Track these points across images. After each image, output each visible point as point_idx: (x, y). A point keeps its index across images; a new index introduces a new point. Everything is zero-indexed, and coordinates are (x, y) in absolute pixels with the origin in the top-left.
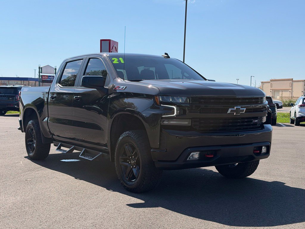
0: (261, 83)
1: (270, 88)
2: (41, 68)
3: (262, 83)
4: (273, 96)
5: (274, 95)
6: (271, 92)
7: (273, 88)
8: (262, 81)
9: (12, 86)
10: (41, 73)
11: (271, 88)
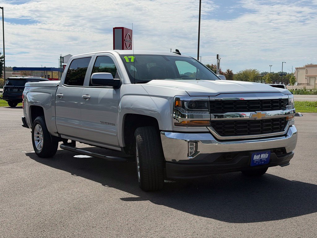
0: (295, 69)
1: (305, 74)
2: (63, 57)
3: (297, 69)
4: (308, 83)
5: (310, 81)
6: (306, 78)
7: (308, 75)
8: (297, 67)
9: (22, 78)
10: (63, 63)
11: (307, 75)
